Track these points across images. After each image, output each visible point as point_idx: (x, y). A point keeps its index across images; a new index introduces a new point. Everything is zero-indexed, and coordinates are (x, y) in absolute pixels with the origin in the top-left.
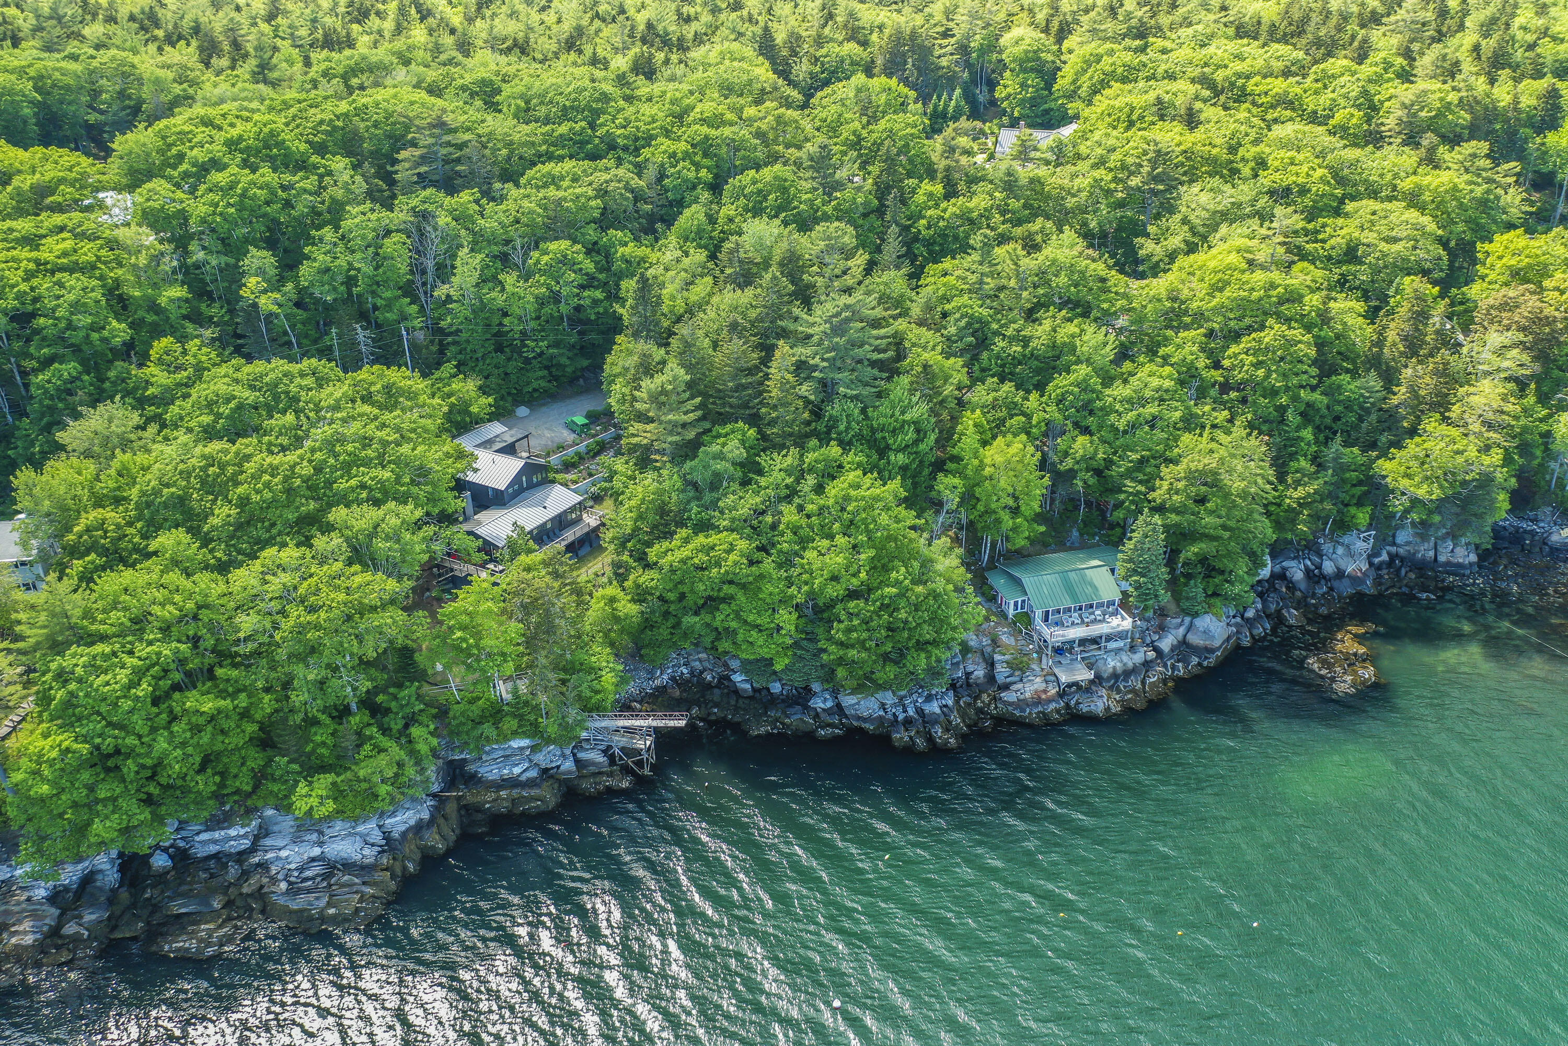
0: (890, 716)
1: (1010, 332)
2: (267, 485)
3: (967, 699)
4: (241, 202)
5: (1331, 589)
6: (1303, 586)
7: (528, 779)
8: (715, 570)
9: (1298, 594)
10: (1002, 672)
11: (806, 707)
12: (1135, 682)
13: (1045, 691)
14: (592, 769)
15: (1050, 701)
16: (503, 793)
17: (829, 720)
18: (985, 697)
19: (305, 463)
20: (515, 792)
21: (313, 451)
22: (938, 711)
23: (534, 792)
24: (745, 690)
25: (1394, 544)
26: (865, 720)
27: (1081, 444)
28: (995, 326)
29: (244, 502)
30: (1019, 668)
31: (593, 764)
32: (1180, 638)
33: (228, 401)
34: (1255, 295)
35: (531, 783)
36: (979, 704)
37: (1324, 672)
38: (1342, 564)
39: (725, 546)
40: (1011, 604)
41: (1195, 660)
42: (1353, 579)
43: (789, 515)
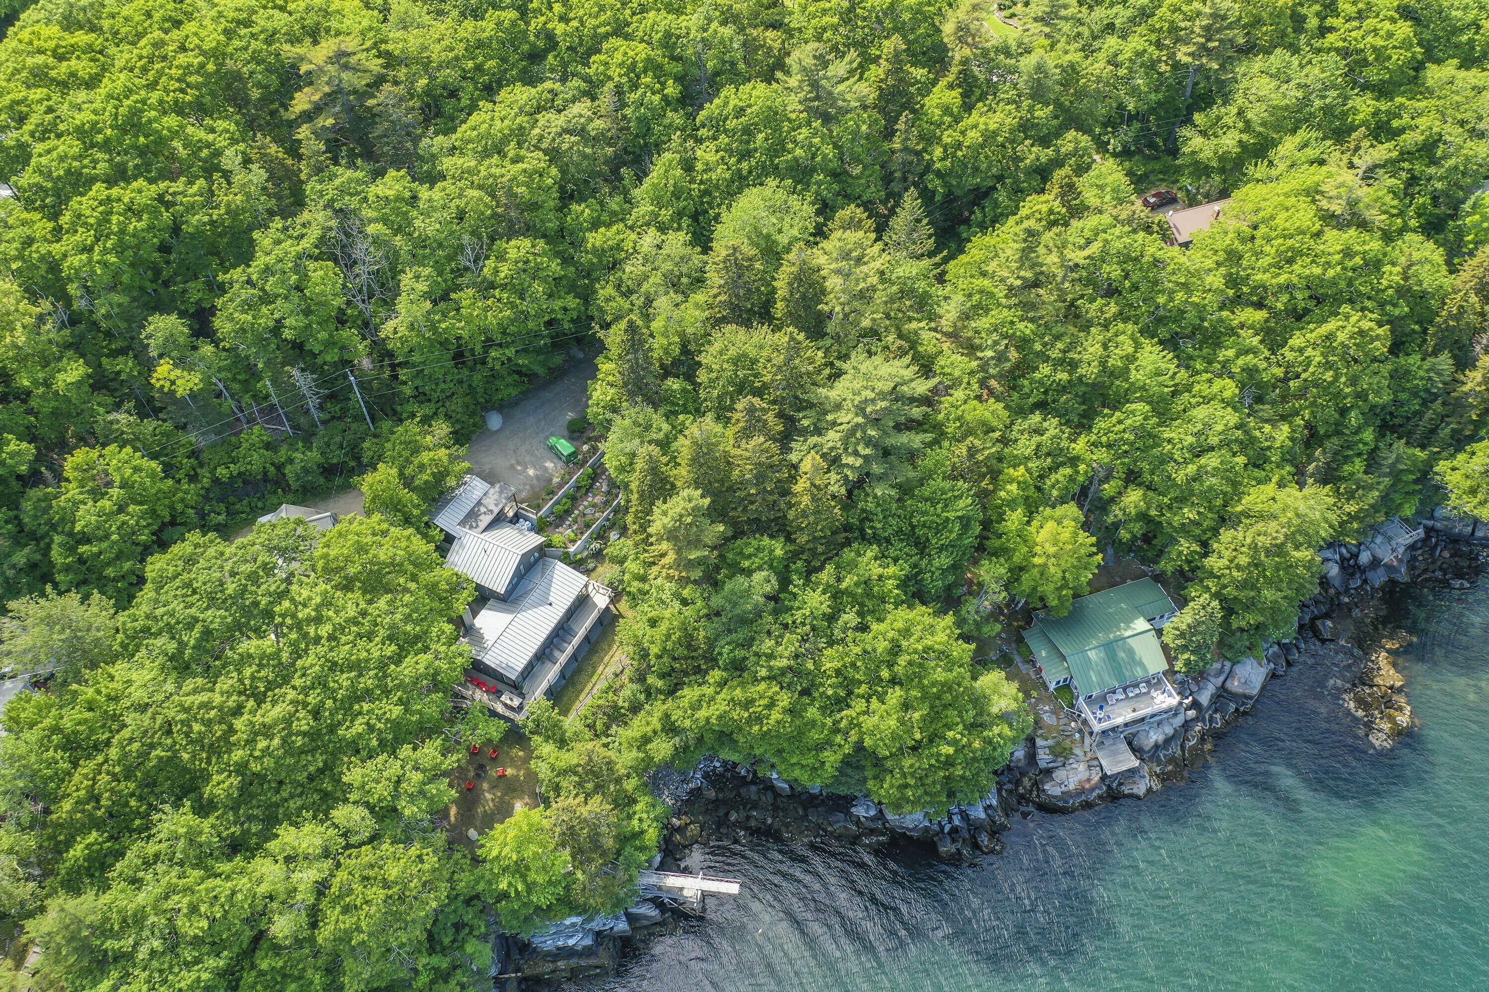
0: (936, 827)
1: (1055, 354)
2: (266, 751)
3: (1009, 786)
4: (120, 240)
5: (1365, 581)
6: (1337, 583)
7: (584, 947)
8: (757, 728)
9: (1332, 591)
10: (1044, 758)
11: (848, 814)
12: (1175, 750)
13: (1089, 780)
14: (645, 923)
15: (1093, 789)
16: (561, 964)
17: (873, 825)
18: (1026, 782)
19: (302, 714)
20: (573, 962)
21: (305, 690)
22: (983, 816)
23: (593, 961)
24: (783, 789)
25: (1432, 517)
26: (910, 830)
27: (1134, 498)
28: (1038, 347)
29: (241, 768)
30: (1062, 754)
31: (646, 917)
32: (1219, 684)
33: (190, 627)
34: (1331, 273)
35: (587, 952)
36: (1021, 790)
37: (1360, 713)
38: (1379, 553)
39: (765, 701)
40: (1053, 677)
41: (1232, 707)
42: (1389, 568)
43: (831, 660)
